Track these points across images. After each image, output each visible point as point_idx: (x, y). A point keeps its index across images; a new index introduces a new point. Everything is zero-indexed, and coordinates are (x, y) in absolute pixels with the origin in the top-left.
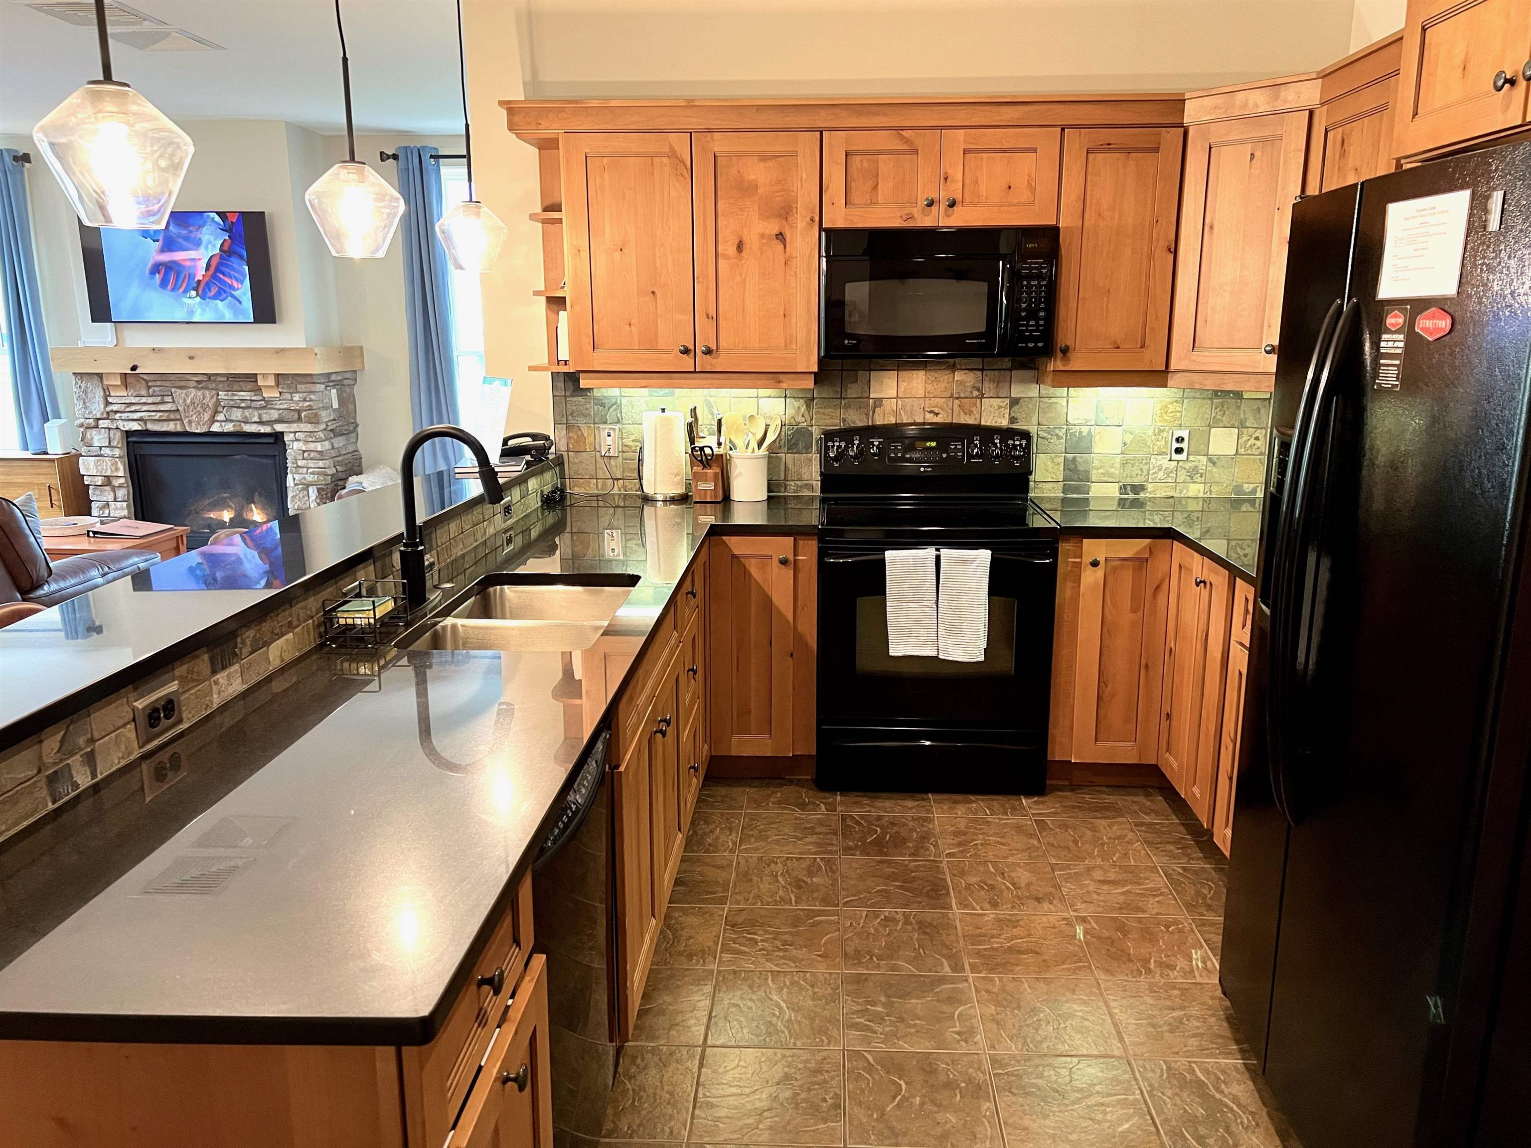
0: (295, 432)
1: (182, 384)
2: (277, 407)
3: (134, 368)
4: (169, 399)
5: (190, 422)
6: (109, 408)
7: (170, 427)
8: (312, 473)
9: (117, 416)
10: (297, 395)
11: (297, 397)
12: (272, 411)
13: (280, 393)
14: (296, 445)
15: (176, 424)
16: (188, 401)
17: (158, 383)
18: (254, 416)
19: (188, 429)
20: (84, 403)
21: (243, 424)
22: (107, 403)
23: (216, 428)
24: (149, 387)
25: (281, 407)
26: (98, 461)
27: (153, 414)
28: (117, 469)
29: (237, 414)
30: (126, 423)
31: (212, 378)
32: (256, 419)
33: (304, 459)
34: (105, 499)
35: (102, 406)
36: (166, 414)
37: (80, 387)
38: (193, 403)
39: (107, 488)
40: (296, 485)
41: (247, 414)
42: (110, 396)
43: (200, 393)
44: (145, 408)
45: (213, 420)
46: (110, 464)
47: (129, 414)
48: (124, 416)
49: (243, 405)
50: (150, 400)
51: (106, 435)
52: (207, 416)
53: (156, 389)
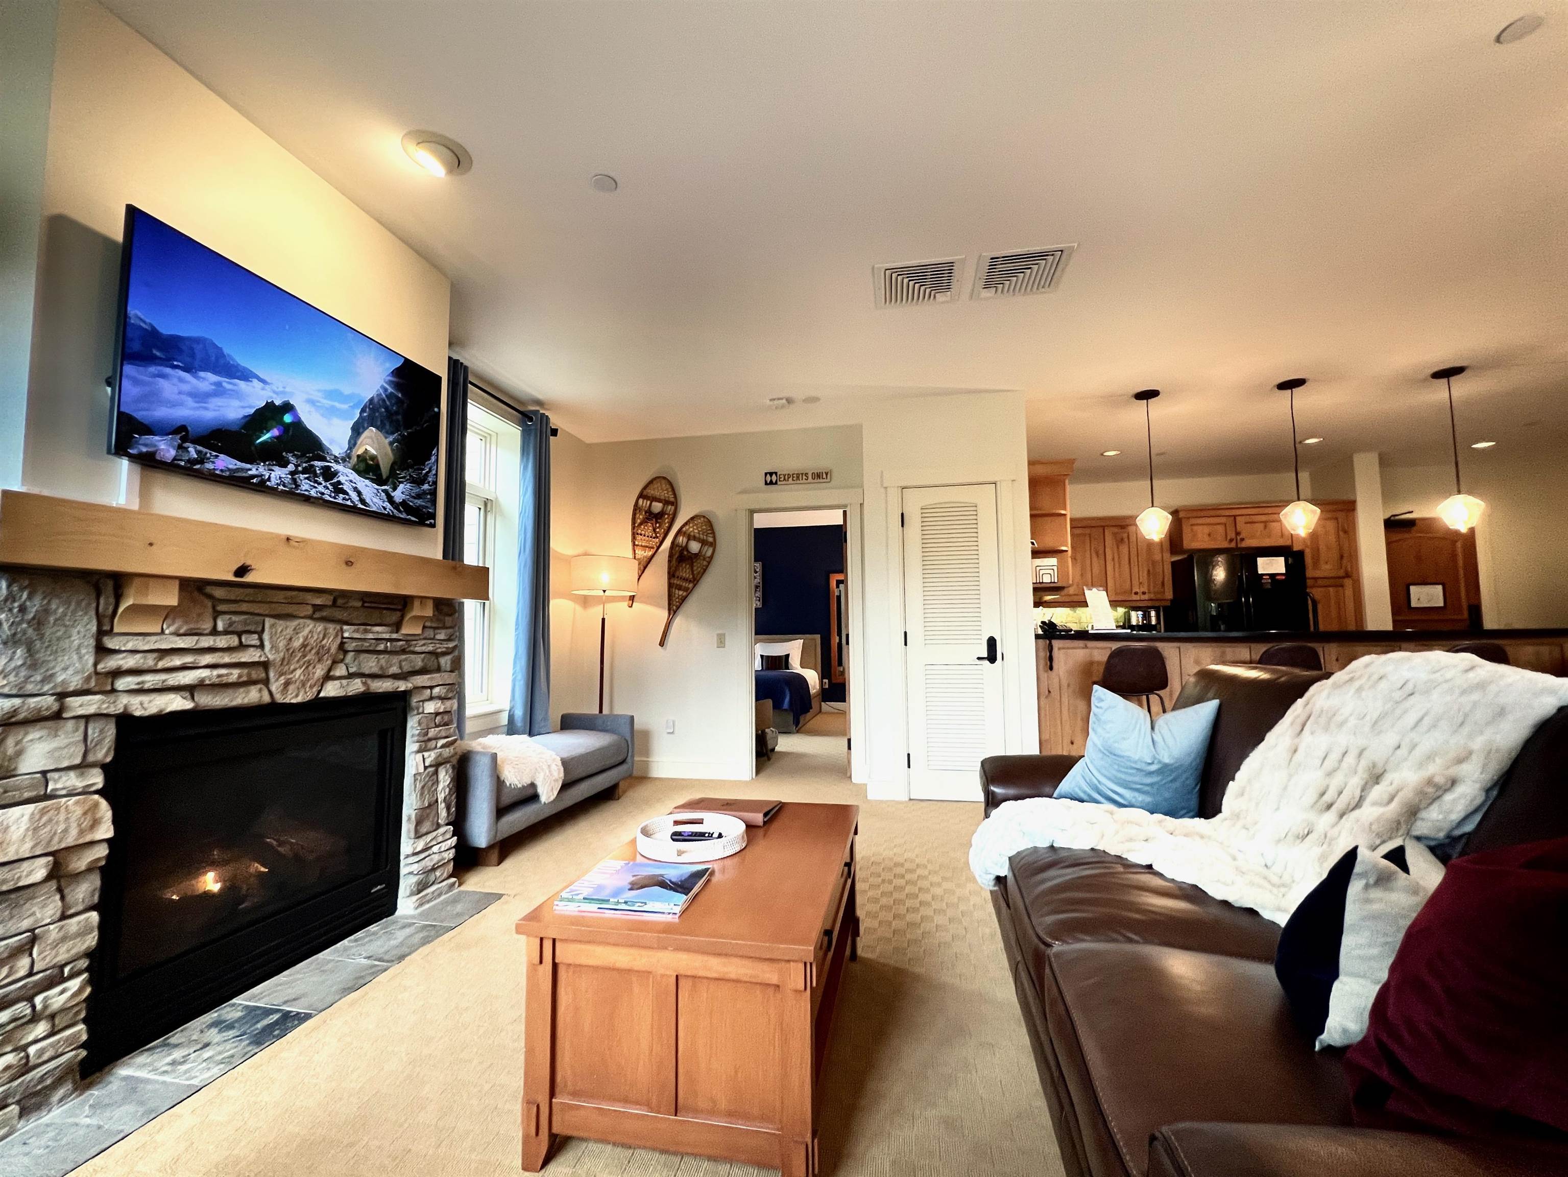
0: (431, 688)
1: (290, 609)
2: (418, 649)
3: (242, 571)
4: (253, 640)
5: (287, 684)
6: (112, 663)
7: (253, 696)
8: (443, 747)
9: (123, 683)
10: (443, 631)
11: (441, 636)
12: (412, 656)
13: (424, 627)
14: (430, 707)
15: (260, 690)
16: (297, 644)
17: (244, 607)
18: (391, 666)
19: (279, 699)
20: (30, 651)
21: (369, 681)
22: (102, 651)
23: (332, 690)
24: (216, 614)
25: (424, 649)
26: (43, 812)
27: (223, 671)
28: (95, 824)
29: (371, 664)
30: (145, 698)
31: (340, 602)
32: (394, 670)
33: (437, 726)
34: (26, 924)
35: (90, 659)
36: (245, 671)
37: (23, 609)
38: (304, 646)
39: (53, 885)
40: (426, 768)
41: (383, 662)
42: (110, 632)
43: (320, 627)
44: (208, 659)
45: (328, 677)
46: (79, 811)
47: (163, 676)
48: (150, 680)
49: (381, 647)
50: (222, 642)
51: (79, 736)
52: (319, 672)
53: (235, 618)
